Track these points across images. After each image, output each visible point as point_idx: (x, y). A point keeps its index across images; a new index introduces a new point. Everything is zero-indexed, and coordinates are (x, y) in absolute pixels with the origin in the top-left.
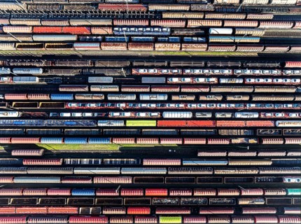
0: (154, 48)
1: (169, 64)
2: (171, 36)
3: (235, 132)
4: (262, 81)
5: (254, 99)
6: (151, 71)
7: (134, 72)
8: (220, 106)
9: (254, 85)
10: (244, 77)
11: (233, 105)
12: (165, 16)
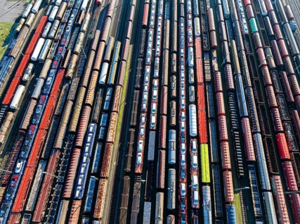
0: (112, 142)
1: (133, 127)
2: (98, 124)
3: (207, 68)
4: (158, 43)
5: (175, 49)
6: (141, 147)
7: (139, 170)
8: (183, 78)
9: (162, 49)
10: (154, 56)
11: (183, 67)
12: (73, 128)
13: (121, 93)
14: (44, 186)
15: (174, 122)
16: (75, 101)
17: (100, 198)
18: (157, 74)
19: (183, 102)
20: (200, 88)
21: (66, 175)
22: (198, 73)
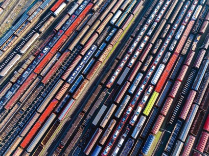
0: (101, 62)
1: (117, 59)
2: (98, 47)
3: (187, 45)
4: (162, 12)
5: (172, 22)
6: (117, 73)
7: (109, 86)
8: (166, 44)
9: (162, 18)
10: (154, 20)
11: (170, 36)
12: (83, 43)
13: (121, 35)
14: (54, 66)
15: (145, 69)
16: (91, 27)
17: (81, 89)
18: (150, 33)
19: (158, 60)
20: (175, 56)
21: (68, 67)
22: (178, 46)
